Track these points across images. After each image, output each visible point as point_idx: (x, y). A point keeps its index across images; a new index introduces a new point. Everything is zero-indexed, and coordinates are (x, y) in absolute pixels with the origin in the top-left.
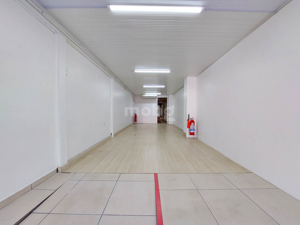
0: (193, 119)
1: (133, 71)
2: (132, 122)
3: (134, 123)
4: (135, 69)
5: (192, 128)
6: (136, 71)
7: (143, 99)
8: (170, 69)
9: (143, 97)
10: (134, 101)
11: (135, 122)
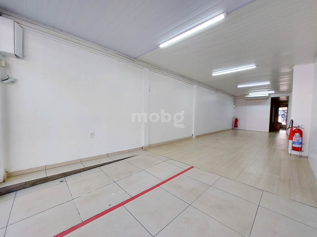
0: (299, 128)
1: (211, 75)
2: (231, 128)
3: (233, 129)
4: (213, 73)
5: (296, 141)
6: (213, 75)
7: (248, 101)
8: (255, 64)
9: (246, 98)
10: (235, 103)
11: (236, 128)
